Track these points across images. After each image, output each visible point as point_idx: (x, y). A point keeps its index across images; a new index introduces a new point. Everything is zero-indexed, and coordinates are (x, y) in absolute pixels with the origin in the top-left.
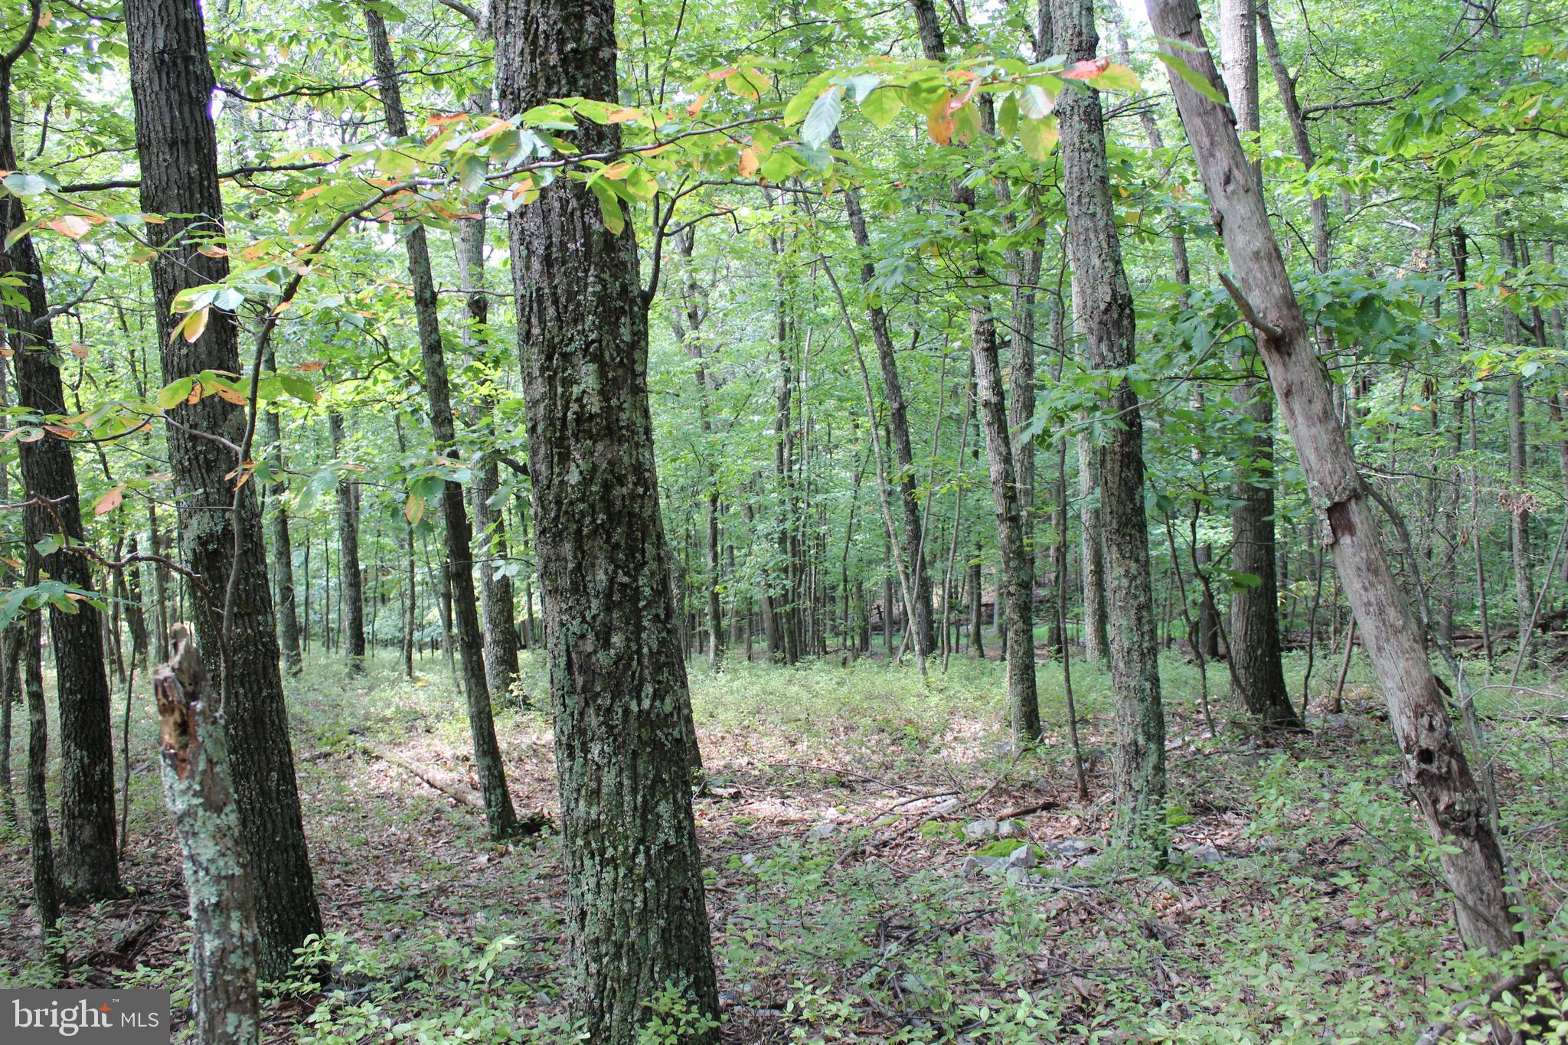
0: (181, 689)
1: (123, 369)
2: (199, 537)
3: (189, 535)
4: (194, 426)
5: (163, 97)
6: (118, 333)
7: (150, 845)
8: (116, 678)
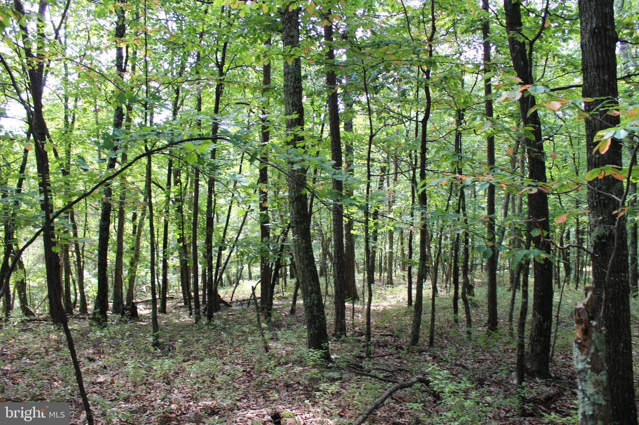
0: (586, 314)
1: (570, 161)
2: (598, 236)
3: (594, 234)
4: (599, 189)
5: (594, 48)
6: (568, 147)
7: (563, 359)
8: (557, 286)
